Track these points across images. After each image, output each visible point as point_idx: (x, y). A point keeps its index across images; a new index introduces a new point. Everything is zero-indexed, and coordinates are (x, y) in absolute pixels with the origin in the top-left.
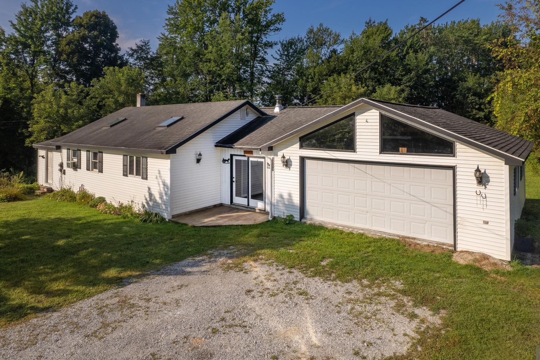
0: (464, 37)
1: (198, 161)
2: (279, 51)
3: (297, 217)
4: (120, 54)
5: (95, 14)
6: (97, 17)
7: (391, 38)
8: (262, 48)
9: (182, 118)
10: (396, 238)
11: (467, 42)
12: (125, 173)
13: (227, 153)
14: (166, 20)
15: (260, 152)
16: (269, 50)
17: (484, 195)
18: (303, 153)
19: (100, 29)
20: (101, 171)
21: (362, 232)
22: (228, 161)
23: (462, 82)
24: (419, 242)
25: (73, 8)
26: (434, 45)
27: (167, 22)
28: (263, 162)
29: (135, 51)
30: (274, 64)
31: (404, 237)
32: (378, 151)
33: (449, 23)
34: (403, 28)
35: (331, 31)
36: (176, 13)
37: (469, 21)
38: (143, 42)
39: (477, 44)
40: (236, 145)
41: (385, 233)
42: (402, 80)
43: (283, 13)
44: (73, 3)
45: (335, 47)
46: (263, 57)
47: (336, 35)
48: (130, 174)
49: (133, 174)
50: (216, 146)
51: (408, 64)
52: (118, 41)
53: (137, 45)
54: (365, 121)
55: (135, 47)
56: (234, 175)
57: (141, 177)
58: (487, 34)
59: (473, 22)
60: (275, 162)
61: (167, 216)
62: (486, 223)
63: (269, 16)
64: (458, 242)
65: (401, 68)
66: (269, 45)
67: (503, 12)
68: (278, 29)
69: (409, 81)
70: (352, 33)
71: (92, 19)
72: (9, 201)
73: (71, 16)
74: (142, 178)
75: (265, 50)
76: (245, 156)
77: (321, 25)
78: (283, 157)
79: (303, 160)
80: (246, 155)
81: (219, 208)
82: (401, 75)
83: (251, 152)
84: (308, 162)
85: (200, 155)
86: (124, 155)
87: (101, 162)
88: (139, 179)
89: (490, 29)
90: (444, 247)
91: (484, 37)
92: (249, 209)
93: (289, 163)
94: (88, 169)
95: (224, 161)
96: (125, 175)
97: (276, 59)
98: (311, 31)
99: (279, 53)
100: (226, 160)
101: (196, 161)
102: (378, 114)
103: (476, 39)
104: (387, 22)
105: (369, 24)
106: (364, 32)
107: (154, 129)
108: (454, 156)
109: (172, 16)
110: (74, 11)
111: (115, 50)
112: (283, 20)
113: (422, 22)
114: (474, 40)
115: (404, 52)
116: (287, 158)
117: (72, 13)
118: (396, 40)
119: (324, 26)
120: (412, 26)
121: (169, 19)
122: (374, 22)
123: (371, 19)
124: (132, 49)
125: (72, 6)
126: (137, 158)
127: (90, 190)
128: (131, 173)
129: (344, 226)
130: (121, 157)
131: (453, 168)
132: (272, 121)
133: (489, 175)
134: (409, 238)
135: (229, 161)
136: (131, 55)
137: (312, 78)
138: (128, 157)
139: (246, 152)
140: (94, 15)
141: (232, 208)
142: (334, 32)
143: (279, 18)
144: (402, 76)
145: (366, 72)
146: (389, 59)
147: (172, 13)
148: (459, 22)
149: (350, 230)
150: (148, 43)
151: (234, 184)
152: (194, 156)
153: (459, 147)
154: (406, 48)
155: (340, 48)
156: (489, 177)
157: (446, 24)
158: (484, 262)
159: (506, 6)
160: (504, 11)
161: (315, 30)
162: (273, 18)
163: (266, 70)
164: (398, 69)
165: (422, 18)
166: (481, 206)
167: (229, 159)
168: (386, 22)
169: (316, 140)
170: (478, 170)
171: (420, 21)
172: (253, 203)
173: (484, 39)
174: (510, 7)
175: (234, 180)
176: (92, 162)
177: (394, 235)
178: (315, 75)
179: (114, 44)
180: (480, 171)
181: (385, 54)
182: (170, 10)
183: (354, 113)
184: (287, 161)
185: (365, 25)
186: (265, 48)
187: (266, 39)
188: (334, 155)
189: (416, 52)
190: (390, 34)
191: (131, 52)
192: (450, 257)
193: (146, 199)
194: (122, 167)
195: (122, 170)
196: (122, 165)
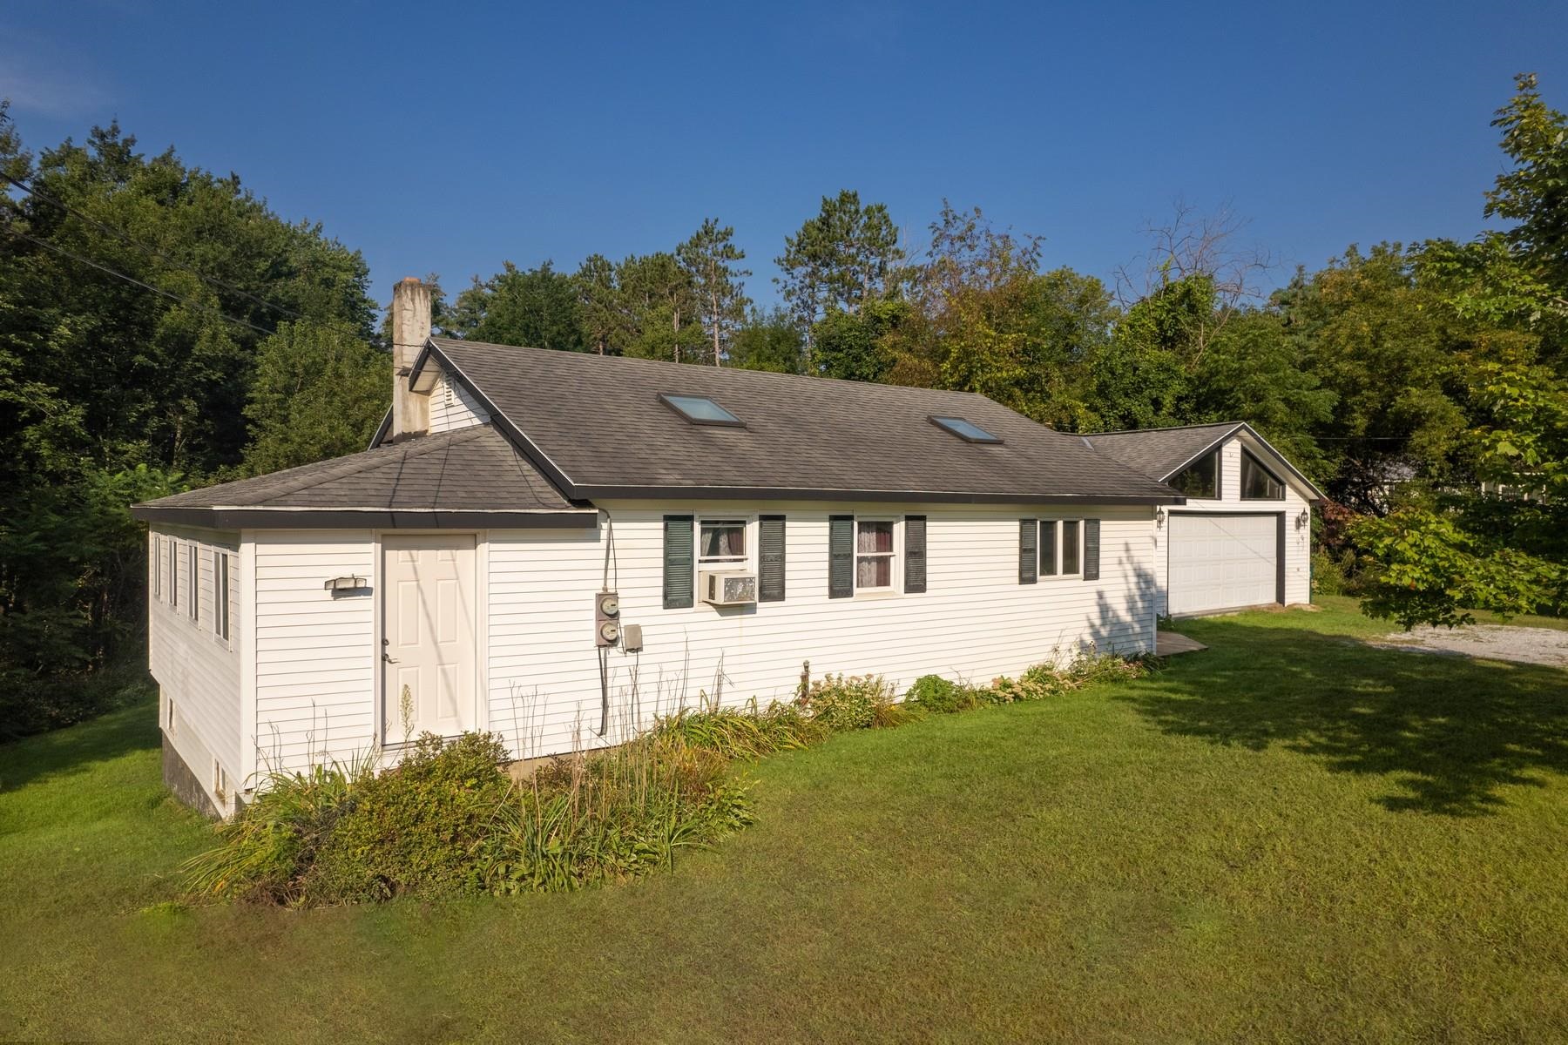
12: (1031, 575)
20: (916, 582)
32: (1239, 497)
48: (1043, 574)
49: (1055, 572)
54: (1229, 454)
57: (1080, 575)
62: (1298, 570)
74: (1085, 578)
86: (1022, 521)
87: (917, 552)
88: (1076, 581)
96: (1026, 577)
102: (1240, 446)
108: (1284, 500)
126: (1066, 524)
128: (1049, 569)
130: (1015, 526)
138: (1038, 523)
166: (1297, 553)
176: (857, 558)
188: (1196, 505)
193: (1092, 626)
194: (1017, 558)
195: (1017, 566)
196: (1017, 551)
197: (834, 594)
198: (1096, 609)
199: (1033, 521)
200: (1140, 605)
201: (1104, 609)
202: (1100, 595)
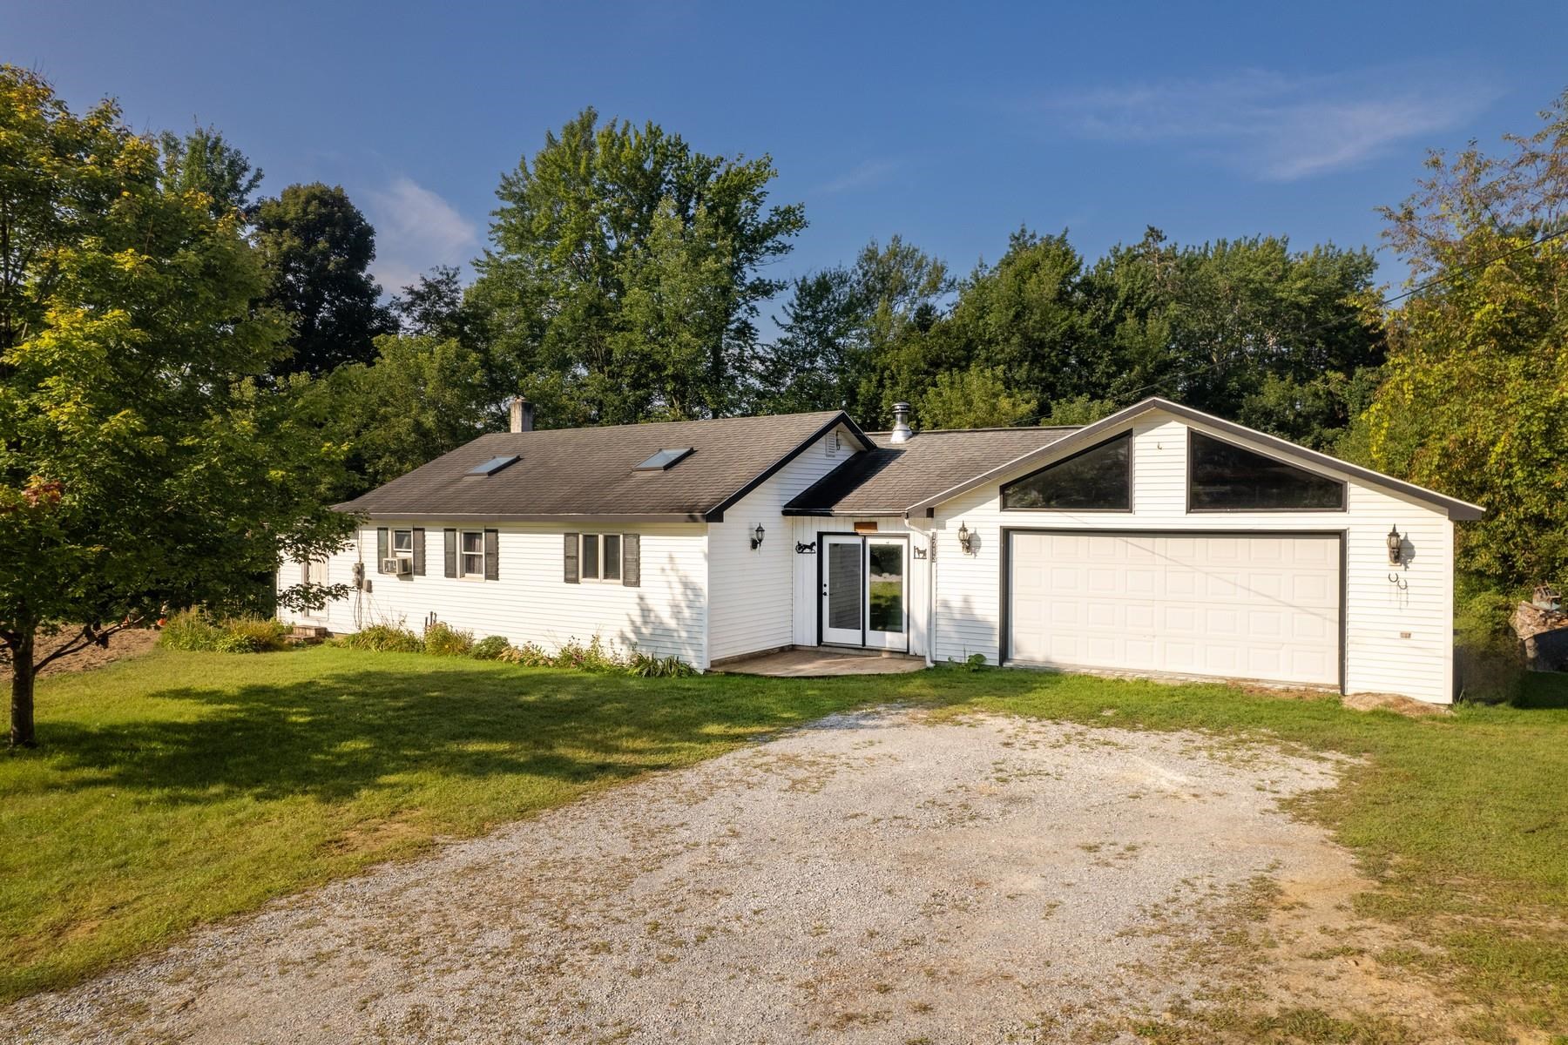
0: (1252, 281)
1: (755, 544)
2: (792, 305)
3: (992, 659)
4: (380, 303)
5: (318, 193)
6: (323, 203)
7: (1077, 280)
8: (744, 298)
9: (691, 452)
10: (1218, 682)
11: (1257, 294)
12: (574, 576)
13: (809, 528)
14: (495, 214)
15: (906, 521)
16: (761, 303)
17: (1402, 583)
18: (1008, 519)
19: (333, 235)
20: (493, 574)
21: (1144, 676)
22: (810, 547)
23: (1250, 394)
24: (1266, 685)
25: (249, 176)
26: (1178, 300)
27: (497, 221)
28: (901, 547)
29: (420, 297)
30: (780, 340)
31: (1235, 681)
32: (1184, 507)
33: (1213, 245)
34: (1106, 254)
35: (923, 257)
36: (521, 198)
37: (1260, 244)
38: (441, 273)
39: (1282, 300)
40: (836, 509)
41: (1193, 675)
42: (1108, 386)
43: (801, 206)
44: (249, 162)
45: (931, 301)
46: (745, 323)
47: (935, 268)
48: (585, 576)
49: (596, 576)
50: (785, 513)
51: (1120, 348)
52: (371, 268)
53: (423, 279)
54: (1155, 446)
55: (419, 287)
56: (826, 579)
57: (621, 581)
58: (1306, 276)
59: (1272, 244)
60: (939, 543)
61: (699, 665)
62: (1407, 636)
63: (763, 215)
64: (1349, 677)
65: (1106, 358)
66: (763, 289)
67: (1390, 225)
68: (784, 247)
69: (1127, 390)
70: (978, 263)
71: (311, 209)
72: (257, 651)
73: (245, 197)
74: (625, 584)
75: (752, 303)
76: (856, 534)
77: (896, 239)
78: (964, 529)
79: (1007, 533)
80: (859, 531)
81: (790, 651)
82: (1108, 373)
83: (873, 525)
84: (1017, 539)
85: (760, 530)
86: (567, 535)
87: (493, 554)
88: (615, 587)
89: (1313, 265)
90: (1321, 690)
91: (1300, 284)
92: (867, 653)
93: (973, 543)
94: (450, 572)
95: (801, 548)
96: (571, 578)
97: (783, 326)
98: (871, 256)
99: (791, 311)
100: (806, 547)
101: (750, 544)
102: (1185, 431)
103: (1279, 287)
104: (1067, 237)
105: (1019, 241)
106: (1007, 262)
107: (628, 476)
108: (1345, 511)
109: (510, 205)
110: (251, 185)
111: (367, 292)
112: (800, 224)
113: (1150, 239)
114: (1275, 291)
115: (1111, 317)
116: (970, 531)
117: (248, 190)
118: (1087, 285)
119: (904, 244)
120: (1129, 250)
121: (503, 213)
122: (1033, 237)
123: (1026, 227)
124: (411, 292)
125: (245, 169)
126: (606, 538)
127: (457, 623)
128: (591, 571)
129: (1103, 669)
130: (559, 539)
131: (1340, 535)
132: (899, 460)
133: (1413, 543)
134: (1245, 680)
135: (815, 548)
136: (407, 308)
137: (892, 377)
138: (581, 537)
139: (857, 525)
140: (315, 197)
141: (822, 649)
142: (930, 259)
143: (789, 219)
144: (1110, 376)
145: (1020, 365)
146: (1073, 332)
147: (512, 196)
148: (1238, 244)
149: (1117, 674)
150: (454, 276)
151: (826, 600)
152: (747, 532)
153: (1356, 493)
154: (1115, 306)
155: (944, 304)
156: (1412, 547)
157: (1203, 246)
158: (1403, 707)
159: (1400, 213)
160: (1393, 222)
161: (882, 252)
162: (775, 219)
163: (753, 358)
164: (1101, 358)
165: (1152, 229)
166: (1397, 605)
167: (813, 544)
168: (1063, 236)
169: (1039, 492)
170: (1394, 534)
171: (1147, 236)
172: (876, 638)
173: (1300, 289)
174: (1409, 215)
175: (826, 590)
176: (462, 555)
177: (1213, 677)
178: (899, 369)
179: (363, 275)
180: (1397, 535)
181: (1062, 319)
182: (505, 188)
183: (1131, 430)
184: (969, 541)
185: (1009, 242)
186: (753, 298)
187: (758, 275)
189: (1142, 315)
190: (1075, 269)
191: (407, 298)
192: (1337, 702)
193: (633, 622)
194: (562, 563)
195: (562, 568)
196: (562, 557)
197: (447, 575)
198: (638, 612)
199: (576, 535)
200: (687, 613)
201: (645, 612)
202: (641, 598)
